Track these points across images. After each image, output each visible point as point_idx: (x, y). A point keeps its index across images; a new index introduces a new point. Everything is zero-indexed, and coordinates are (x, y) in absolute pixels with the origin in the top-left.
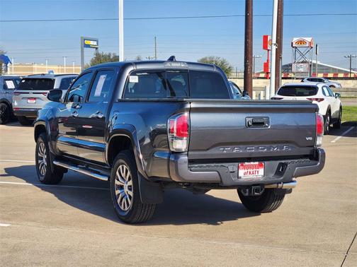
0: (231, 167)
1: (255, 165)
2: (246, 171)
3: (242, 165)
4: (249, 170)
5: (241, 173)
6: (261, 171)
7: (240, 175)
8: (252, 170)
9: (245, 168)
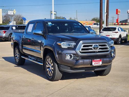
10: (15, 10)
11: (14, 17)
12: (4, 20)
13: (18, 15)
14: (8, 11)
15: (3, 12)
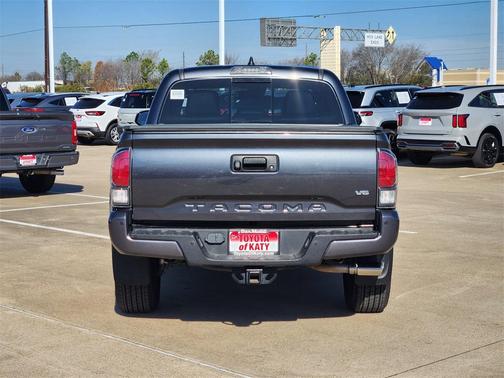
0: (212, 235)
1: (262, 235)
2: (244, 243)
3: (235, 233)
4: (249, 242)
5: (234, 246)
6: (274, 246)
7: (231, 250)
8: (255, 243)
9: (241, 237)
10: (391, 29)
11: (390, 56)
12: (355, 68)
13: (408, 51)
14: (367, 34)
15: (347, 38)
